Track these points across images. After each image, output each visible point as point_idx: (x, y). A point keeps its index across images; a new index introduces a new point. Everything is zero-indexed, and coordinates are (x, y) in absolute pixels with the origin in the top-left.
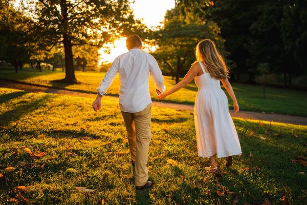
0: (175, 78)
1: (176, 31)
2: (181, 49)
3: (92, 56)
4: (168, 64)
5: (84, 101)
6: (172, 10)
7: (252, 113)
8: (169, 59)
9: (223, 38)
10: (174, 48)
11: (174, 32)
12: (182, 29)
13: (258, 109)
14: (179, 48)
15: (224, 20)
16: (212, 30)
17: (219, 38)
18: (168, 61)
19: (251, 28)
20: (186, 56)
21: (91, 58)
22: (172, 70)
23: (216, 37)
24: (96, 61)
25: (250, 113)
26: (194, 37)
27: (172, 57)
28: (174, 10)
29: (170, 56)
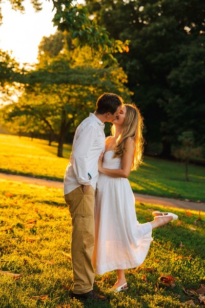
0: (57, 144)
1: (63, 74)
2: (68, 102)
4: (47, 122)
6: (51, 36)
7: (173, 200)
9: (131, 90)
10: (59, 101)
11: (61, 76)
12: (71, 73)
13: (180, 195)
15: (131, 62)
16: (115, 77)
17: (124, 89)
18: (48, 119)
19: (169, 77)
20: (75, 113)
23: (121, 87)
25: (169, 199)
26: (89, 85)
28: (54, 37)
29: (52, 111)
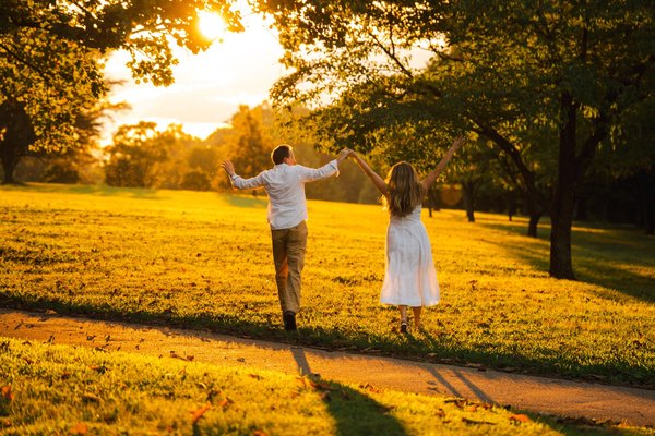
0: (545, 225)
2: (583, 56)
3: (62, 94)
4: (503, 143)
5: (14, 363)
8: (511, 117)
14: (567, 49)
18: (504, 128)
20: (612, 97)
21: (59, 106)
22: (529, 176)
24: (86, 124)
27: (527, 102)
